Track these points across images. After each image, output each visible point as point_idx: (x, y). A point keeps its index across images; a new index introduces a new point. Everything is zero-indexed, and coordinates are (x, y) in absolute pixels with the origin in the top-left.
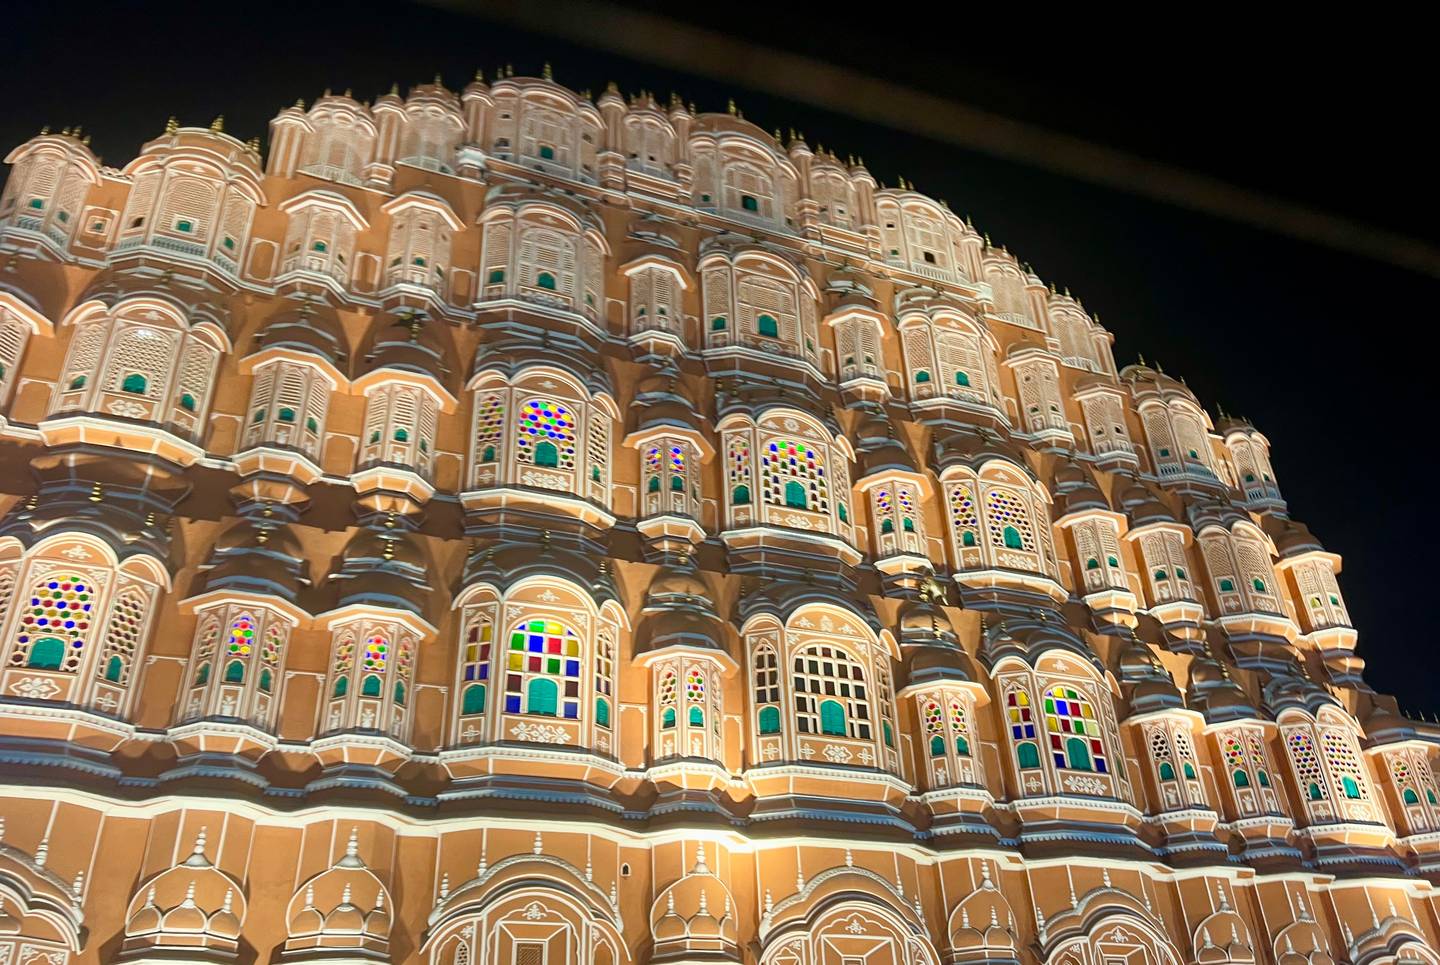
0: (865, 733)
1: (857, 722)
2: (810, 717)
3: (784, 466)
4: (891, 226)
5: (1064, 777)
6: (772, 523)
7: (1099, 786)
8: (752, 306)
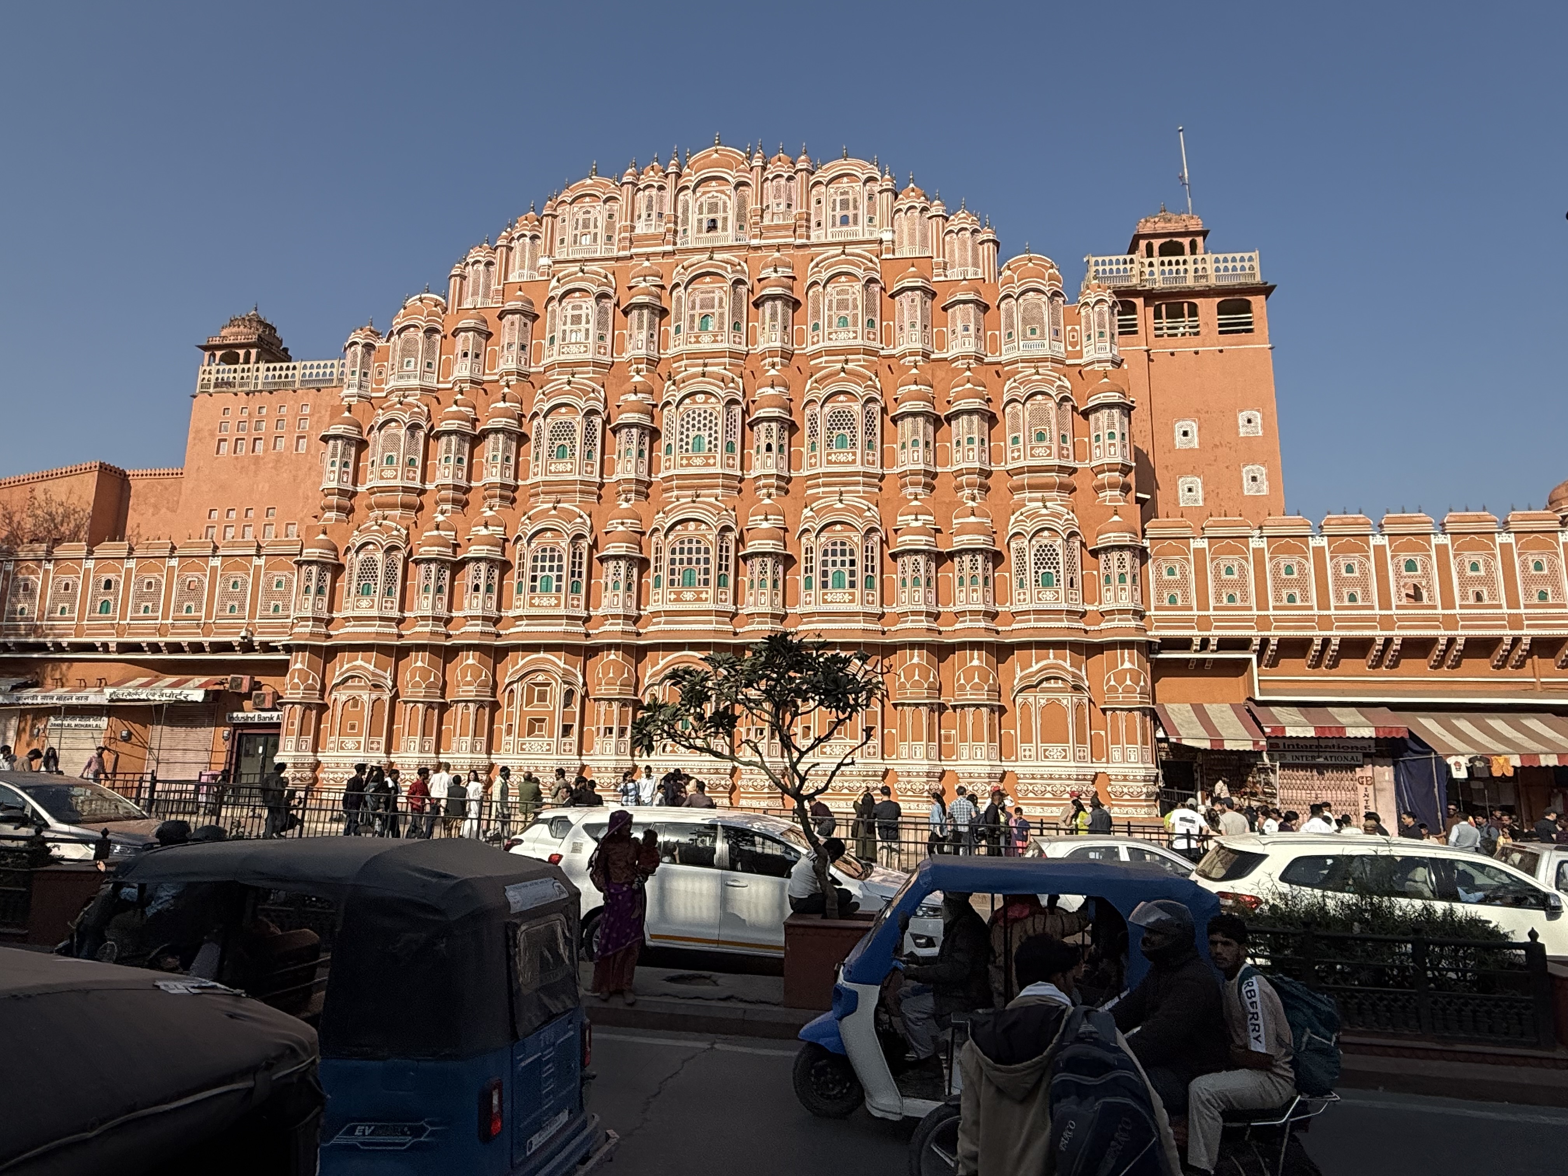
0: (706, 582)
1: (702, 577)
2: (676, 577)
3: (694, 426)
4: (819, 202)
5: (824, 594)
6: (682, 465)
7: (847, 597)
8: (698, 311)
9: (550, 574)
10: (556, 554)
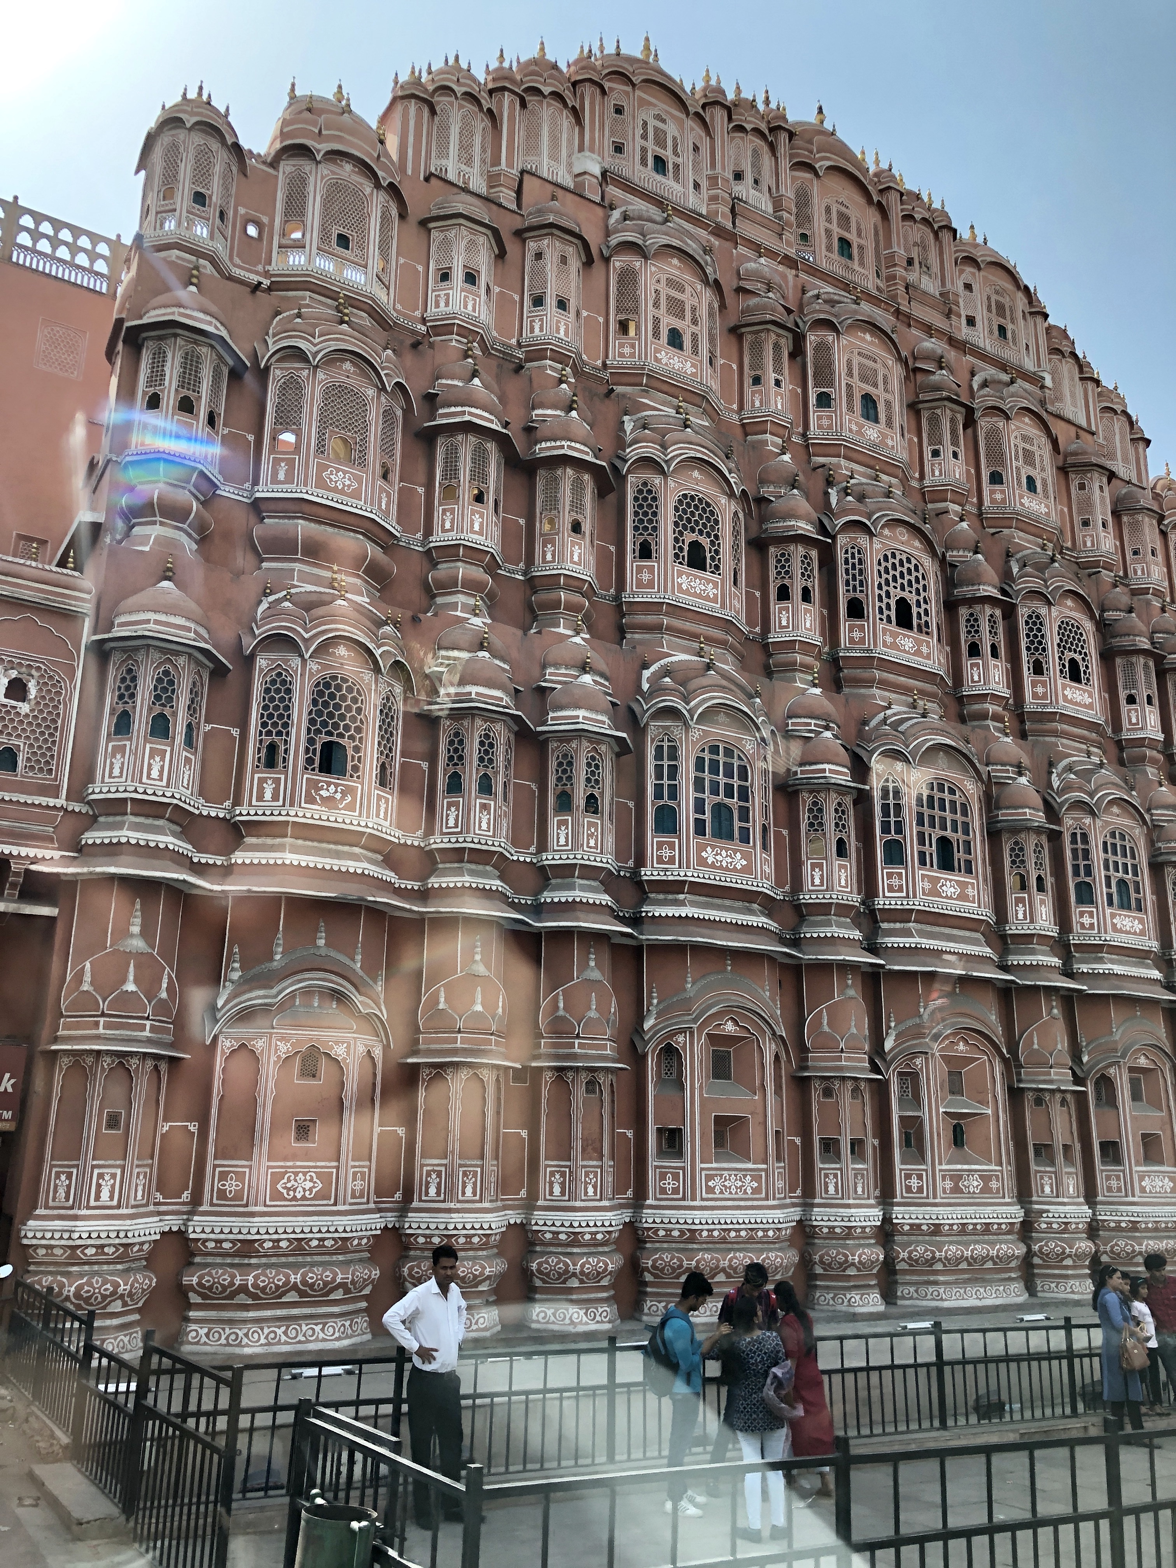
0: (968, 867)
1: (962, 856)
2: (928, 851)
3: (895, 579)
4: (968, 287)
5: (1113, 916)
6: (885, 645)
7: (1138, 927)
8: (856, 381)
9: (727, 801)
10: (736, 763)
